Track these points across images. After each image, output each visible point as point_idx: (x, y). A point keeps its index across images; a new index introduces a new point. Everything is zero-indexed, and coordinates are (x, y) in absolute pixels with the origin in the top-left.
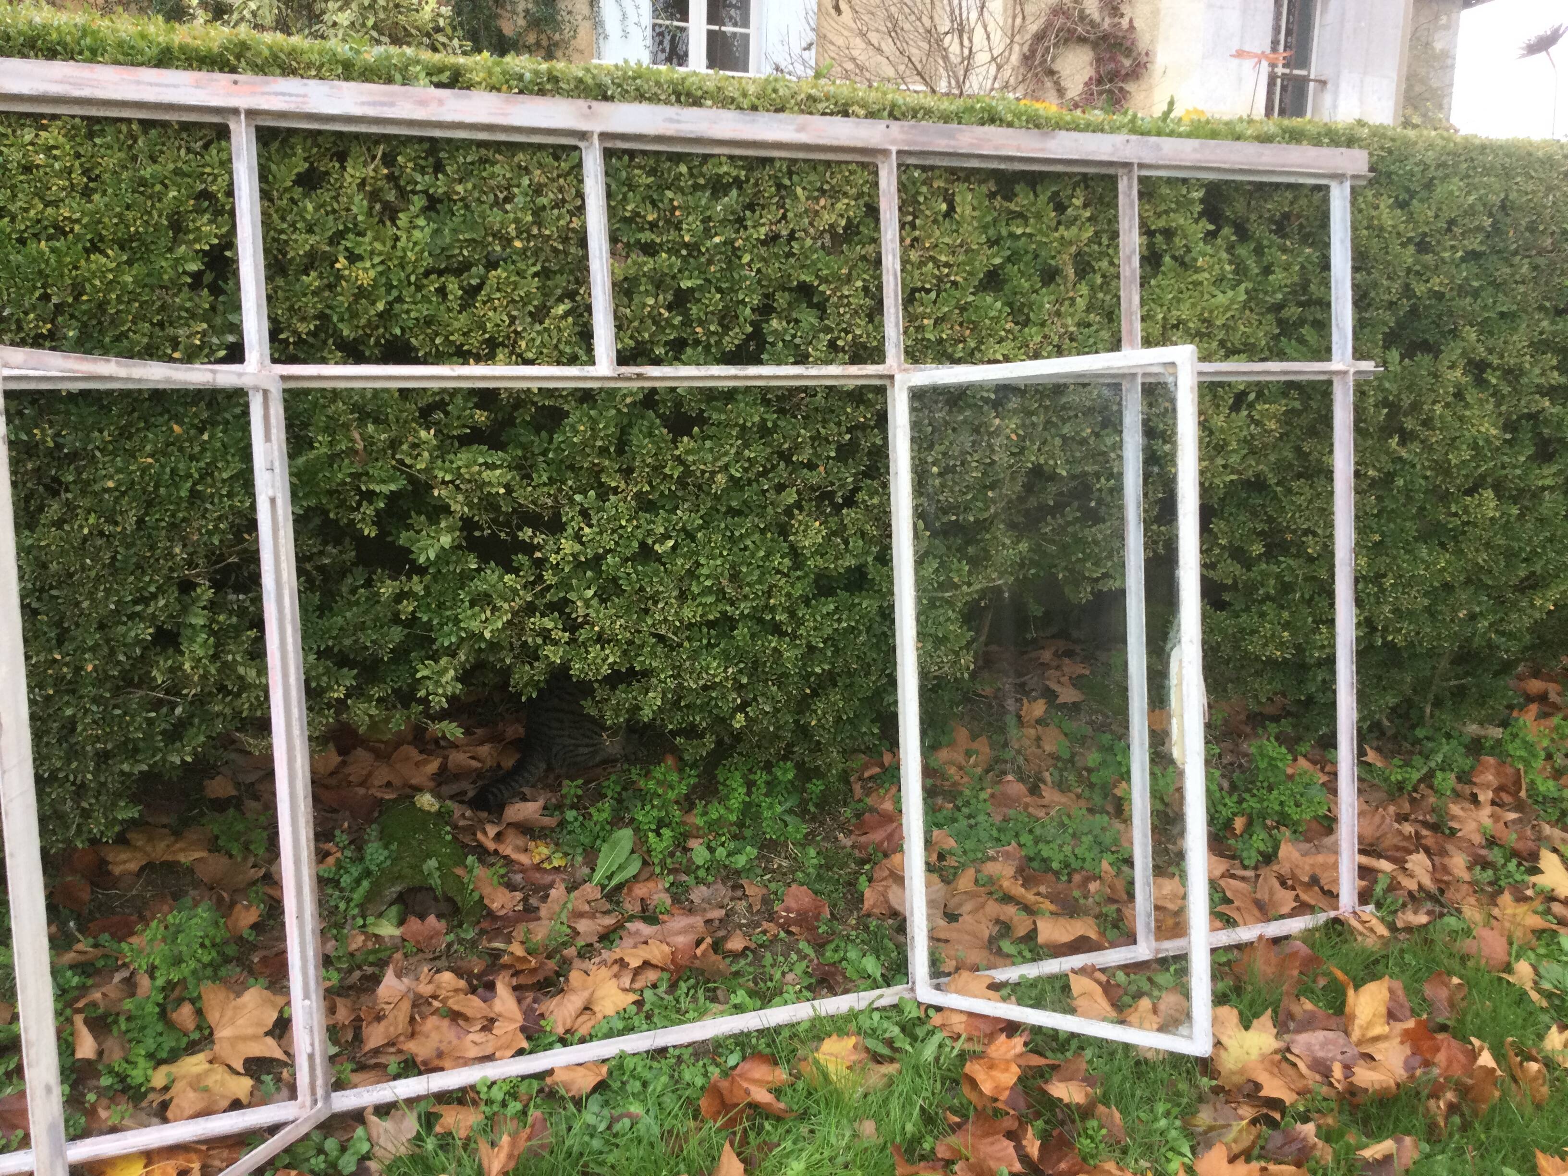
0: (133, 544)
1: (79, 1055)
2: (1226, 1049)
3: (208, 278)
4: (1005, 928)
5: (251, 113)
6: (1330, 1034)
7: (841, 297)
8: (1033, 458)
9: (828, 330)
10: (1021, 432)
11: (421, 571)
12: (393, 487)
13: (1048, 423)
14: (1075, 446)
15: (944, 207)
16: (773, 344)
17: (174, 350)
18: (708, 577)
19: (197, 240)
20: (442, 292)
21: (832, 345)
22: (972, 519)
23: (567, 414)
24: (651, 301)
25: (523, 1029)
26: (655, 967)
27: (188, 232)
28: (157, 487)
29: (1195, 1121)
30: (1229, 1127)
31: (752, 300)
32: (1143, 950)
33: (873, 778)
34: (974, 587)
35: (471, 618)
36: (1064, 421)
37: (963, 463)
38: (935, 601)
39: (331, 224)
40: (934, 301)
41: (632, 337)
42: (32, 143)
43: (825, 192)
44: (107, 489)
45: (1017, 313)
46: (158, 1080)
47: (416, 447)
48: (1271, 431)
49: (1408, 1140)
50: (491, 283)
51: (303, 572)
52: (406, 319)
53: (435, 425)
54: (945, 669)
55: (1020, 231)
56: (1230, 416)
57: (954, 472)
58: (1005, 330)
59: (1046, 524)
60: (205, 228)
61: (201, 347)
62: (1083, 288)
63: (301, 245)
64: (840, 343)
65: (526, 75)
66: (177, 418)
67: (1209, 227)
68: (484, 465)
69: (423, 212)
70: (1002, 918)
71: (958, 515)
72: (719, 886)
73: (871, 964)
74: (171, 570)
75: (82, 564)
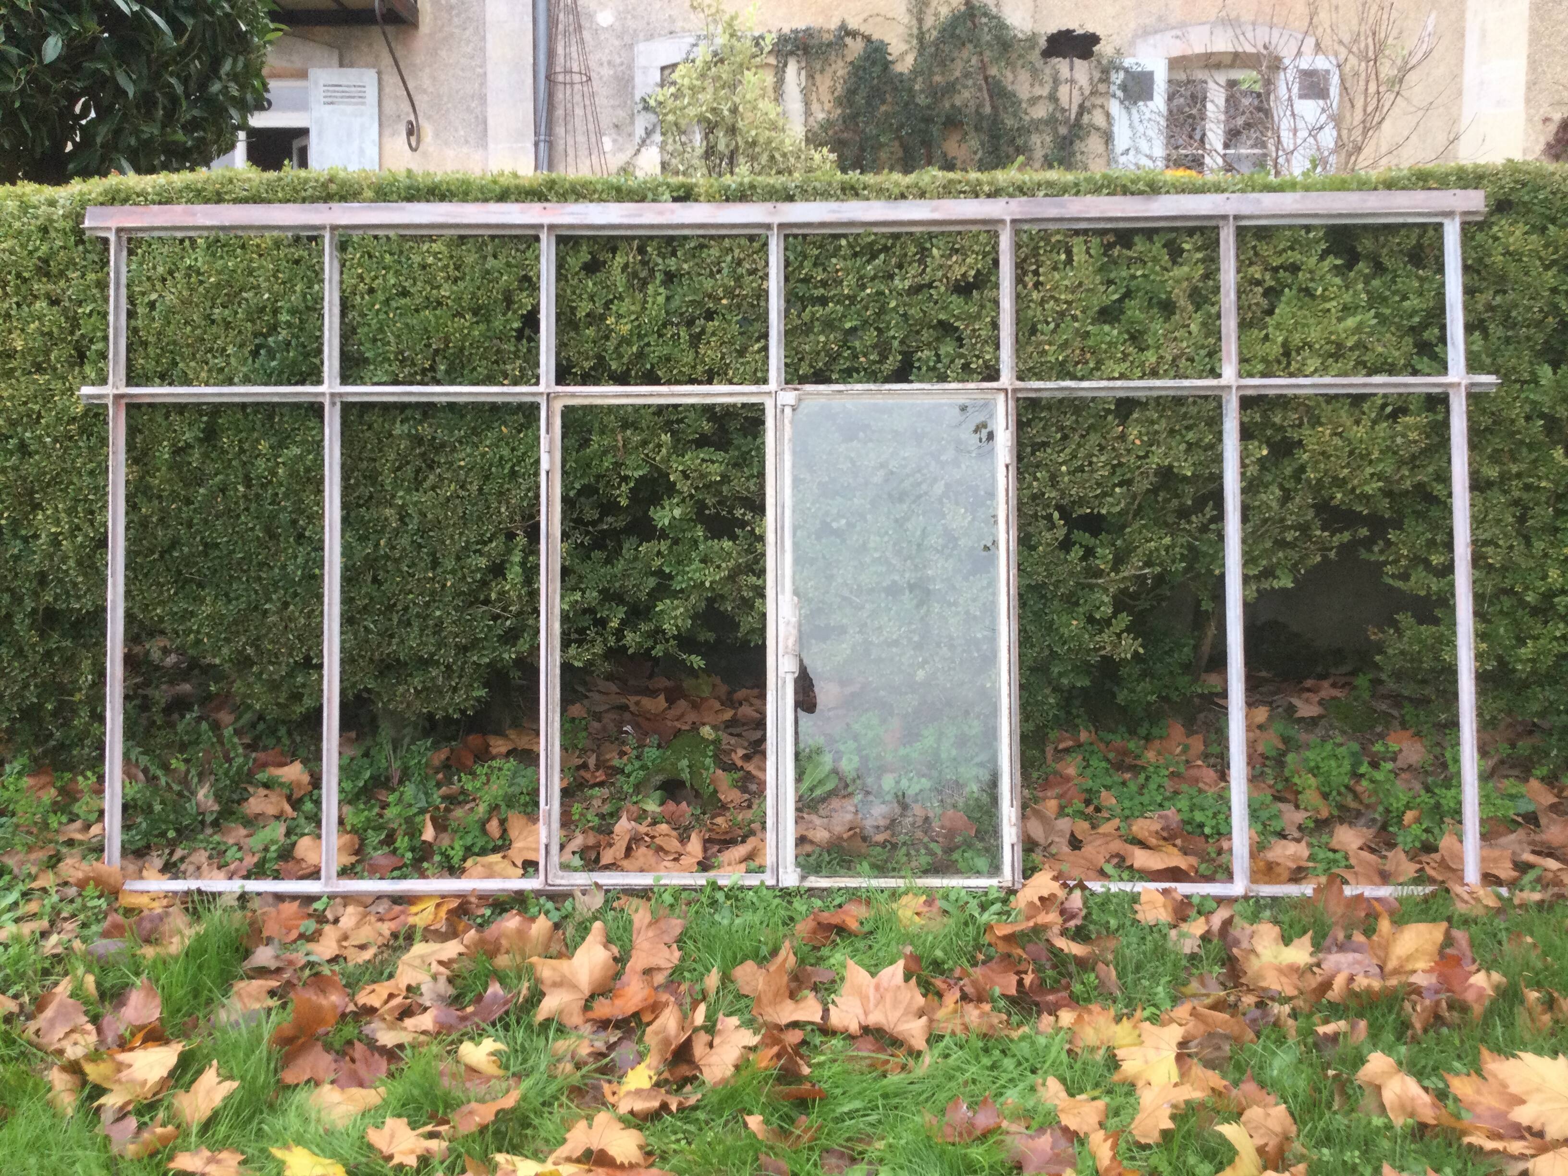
0: (475, 504)
1: (424, 838)
2: (1257, 955)
3: (527, 332)
5: (551, 227)
6: (1358, 956)
7: (974, 330)
8: (1158, 460)
9: (961, 356)
10: (1145, 438)
11: (663, 535)
12: (641, 473)
13: (1172, 432)
14: (1200, 451)
15: (1063, 257)
16: (919, 368)
17: (506, 378)
18: (876, 549)
19: (520, 308)
20: (676, 337)
21: (966, 367)
24: (822, 338)
25: (699, 863)
27: (514, 303)
28: (491, 465)
29: (1183, 989)
30: (1207, 995)
31: (900, 335)
32: (1238, 887)
33: (1067, 750)
34: (1121, 575)
35: (695, 571)
36: (1188, 428)
37: (1090, 463)
38: (1091, 587)
39: (604, 295)
40: (1054, 331)
41: (811, 366)
42: (428, 251)
43: (957, 251)
44: (461, 467)
45: (1136, 338)
46: (469, 863)
47: (659, 446)
48: (1415, 442)
49: (1363, 1024)
50: (709, 330)
51: (588, 533)
52: (653, 357)
53: (674, 433)
54: (1108, 649)
55: (1139, 273)
56: (1372, 428)
57: (1083, 471)
58: (1123, 352)
59: (1189, 522)
60: (524, 299)
61: (522, 377)
62: (1199, 317)
63: (584, 308)
64: (973, 366)
65: (734, 186)
66: (505, 423)
67: (1339, 262)
68: (703, 460)
69: (663, 284)
70: (1122, 853)
71: (1092, 509)
72: (895, 805)
73: (982, 864)
74: (500, 523)
75: (446, 515)
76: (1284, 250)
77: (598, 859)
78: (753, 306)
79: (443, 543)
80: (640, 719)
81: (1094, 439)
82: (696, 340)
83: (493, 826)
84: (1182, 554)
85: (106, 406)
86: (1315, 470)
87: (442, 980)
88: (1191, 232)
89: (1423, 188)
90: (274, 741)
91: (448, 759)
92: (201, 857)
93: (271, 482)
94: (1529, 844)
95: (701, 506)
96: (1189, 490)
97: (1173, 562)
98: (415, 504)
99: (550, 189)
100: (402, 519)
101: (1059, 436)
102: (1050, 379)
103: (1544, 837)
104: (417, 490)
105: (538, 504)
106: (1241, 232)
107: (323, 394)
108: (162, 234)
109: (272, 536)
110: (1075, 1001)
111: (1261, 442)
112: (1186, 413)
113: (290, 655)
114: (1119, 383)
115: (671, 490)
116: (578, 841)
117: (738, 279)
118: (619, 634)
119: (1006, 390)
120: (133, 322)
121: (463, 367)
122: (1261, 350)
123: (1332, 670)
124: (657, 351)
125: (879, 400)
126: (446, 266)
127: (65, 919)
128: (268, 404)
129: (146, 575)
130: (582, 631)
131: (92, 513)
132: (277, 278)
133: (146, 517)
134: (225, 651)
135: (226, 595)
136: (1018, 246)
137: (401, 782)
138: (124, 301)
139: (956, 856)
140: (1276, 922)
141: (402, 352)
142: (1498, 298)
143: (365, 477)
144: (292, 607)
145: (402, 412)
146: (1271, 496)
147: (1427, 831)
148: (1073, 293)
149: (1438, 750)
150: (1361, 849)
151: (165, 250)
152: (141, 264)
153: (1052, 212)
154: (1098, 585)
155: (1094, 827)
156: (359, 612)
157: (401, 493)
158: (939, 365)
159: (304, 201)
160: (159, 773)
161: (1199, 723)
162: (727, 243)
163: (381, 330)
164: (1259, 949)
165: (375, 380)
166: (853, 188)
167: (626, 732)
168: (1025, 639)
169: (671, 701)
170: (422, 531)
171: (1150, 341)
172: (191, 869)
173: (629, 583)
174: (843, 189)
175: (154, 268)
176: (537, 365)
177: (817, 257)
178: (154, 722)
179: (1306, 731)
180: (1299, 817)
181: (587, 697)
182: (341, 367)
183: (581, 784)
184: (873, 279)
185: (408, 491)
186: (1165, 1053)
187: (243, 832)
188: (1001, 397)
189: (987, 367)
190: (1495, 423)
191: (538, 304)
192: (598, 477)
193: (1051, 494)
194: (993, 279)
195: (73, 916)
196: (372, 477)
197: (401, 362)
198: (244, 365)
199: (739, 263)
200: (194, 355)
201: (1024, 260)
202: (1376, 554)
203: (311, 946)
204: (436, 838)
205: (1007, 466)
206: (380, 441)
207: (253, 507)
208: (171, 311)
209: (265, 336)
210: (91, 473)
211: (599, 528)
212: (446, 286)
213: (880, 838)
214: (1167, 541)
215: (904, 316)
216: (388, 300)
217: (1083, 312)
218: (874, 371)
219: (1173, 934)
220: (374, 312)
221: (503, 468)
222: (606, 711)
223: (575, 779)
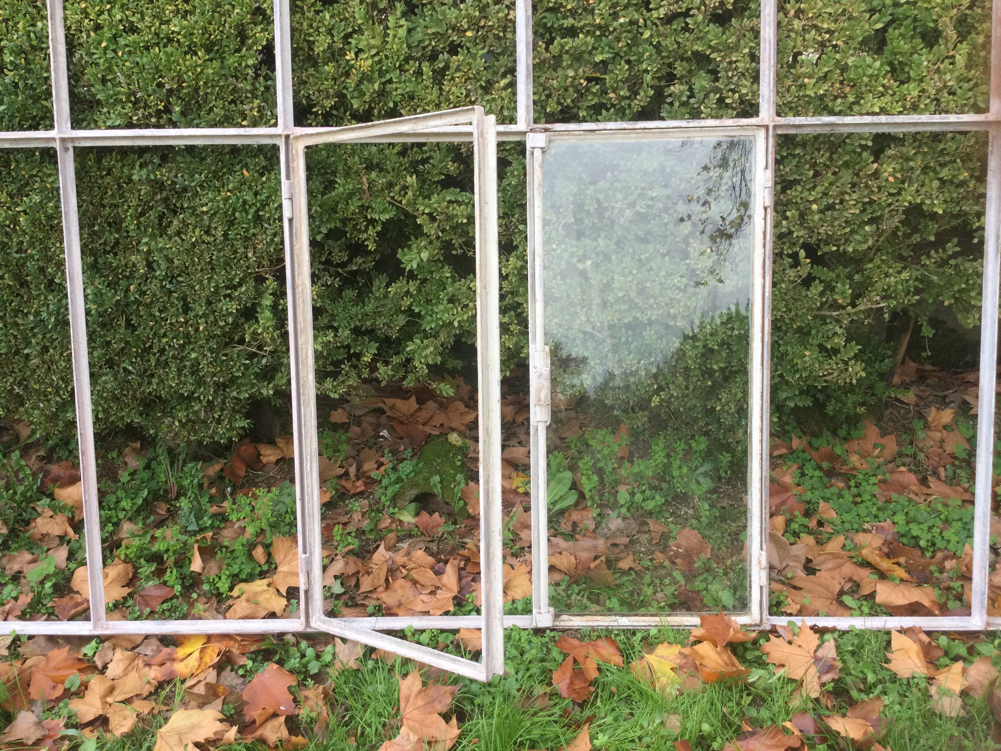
0: (222, 249)
1: (192, 568)
3: (264, 69)
4: (856, 586)
7: (731, 62)
8: (909, 198)
9: (717, 90)
10: (899, 175)
11: (412, 276)
12: (387, 217)
13: (925, 169)
14: (952, 188)
16: (671, 104)
17: (244, 119)
18: (620, 289)
19: (255, 43)
20: (419, 73)
21: (721, 102)
22: (850, 249)
24: (571, 73)
25: (455, 598)
26: (560, 571)
27: (248, 38)
28: (234, 210)
31: (652, 69)
32: (976, 621)
33: (780, 456)
34: (858, 308)
35: (443, 312)
36: (942, 165)
37: (842, 201)
38: (823, 320)
39: (343, 28)
41: (559, 103)
44: (203, 212)
46: (236, 593)
47: (405, 188)
50: (453, 66)
51: (338, 274)
52: (396, 95)
53: (417, 172)
54: (835, 375)
57: (833, 209)
58: (883, 86)
59: (929, 257)
60: (259, 34)
61: (261, 118)
62: (964, 48)
63: (322, 44)
64: (728, 101)
66: (246, 166)
68: (450, 202)
69: (404, 14)
70: (855, 578)
71: (838, 246)
72: (631, 521)
73: (726, 597)
74: (248, 268)
75: (193, 261)
77: (357, 585)
78: (498, 38)
79: (193, 287)
80: (394, 423)
81: (847, 176)
82: (439, 76)
83: (259, 553)
90: (67, 453)
91: (222, 470)
93: (14, 229)
95: (447, 246)
96: (934, 227)
97: (908, 295)
98: (161, 250)
100: (150, 265)
101: (811, 173)
102: (806, 115)
104: (162, 236)
105: (283, 249)
107: (54, 139)
109: (24, 284)
112: (943, 150)
113: (57, 393)
114: (883, 119)
115: (418, 231)
118: (372, 367)
119: (767, 127)
121: (200, 108)
124: (398, 90)
125: (632, 139)
130: (337, 364)
137: (177, 498)
139: (698, 584)
141: (134, 94)
143: (110, 224)
145: (140, 157)
148: (836, 21)
154: (831, 317)
155: (819, 542)
157: (145, 240)
158: (692, 101)
163: (110, 69)
165: (109, 123)
167: (383, 437)
169: (421, 401)
170: (172, 278)
171: (912, 74)
173: (381, 322)
176: (274, 105)
181: (348, 401)
182: (72, 109)
183: (344, 494)
185: (153, 237)
187: (28, 557)
188: (762, 133)
191: (273, 38)
192: (344, 221)
193: (799, 233)
197: (134, 103)
203: (75, 704)
204: (204, 568)
205: (765, 209)
206: (120, 187)
211: (348, 269)
212: (175, 21)
213: (624, 565)
214: (905, 275)
215: (658, 47)
216: (115, 37)
217: (846, 43)
218: (623, 109)
219: (933, 690)
220: (101, 50)
221: (247, 213)
222: (365, 415)
223: (337, 490)
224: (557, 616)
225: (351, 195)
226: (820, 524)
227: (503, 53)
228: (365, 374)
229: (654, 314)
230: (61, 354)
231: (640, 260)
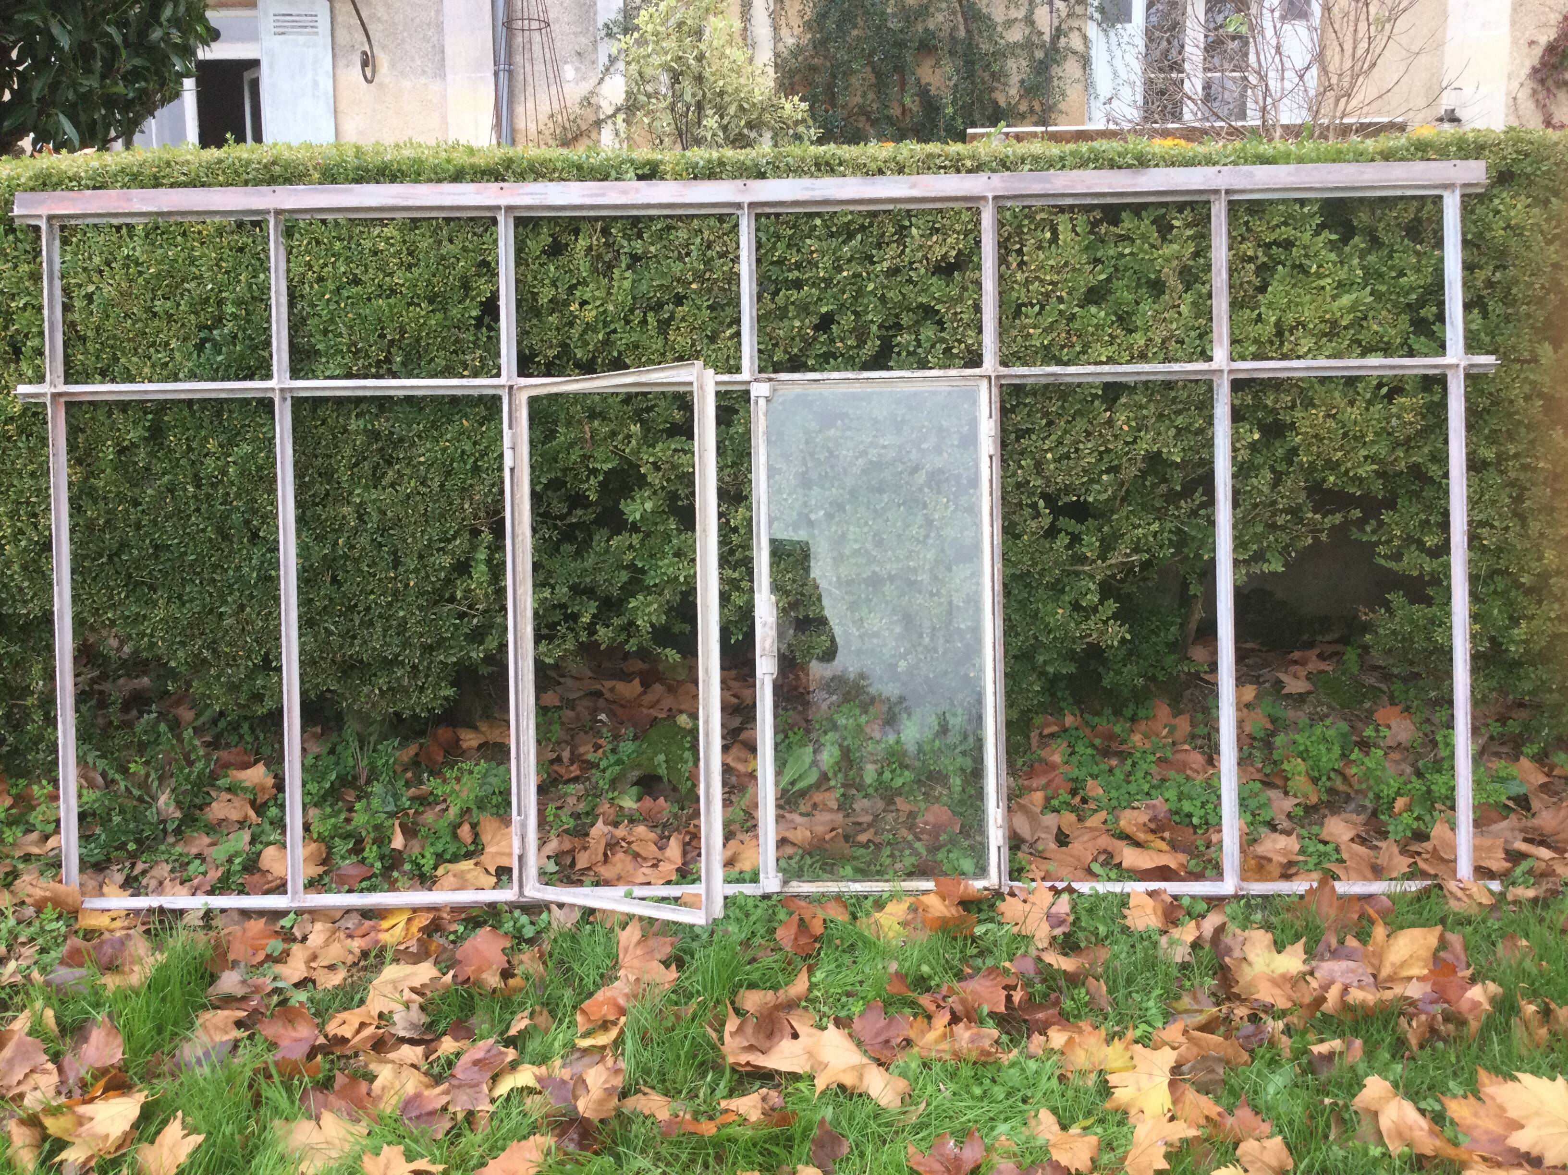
0: (438, 500)
1: (393, 845)
2: (1250, 964)
3: (487, 320)
5: (509, 208)
6: (1351, 964)
7: (956, 313)
8: (1146, 446)
9: (943, 340)
10: (1134, 424)
11: (634, 528)
12: (610, 466)
13: (1161, 416)
14: (1189, 436)
15: (1048, 235)
16: (899, 354)
17: (466, 370)
18: (856, 541)
19: (478, 295)
20: (644, 322)
21: (947, 352)
23: (737, 412)
24: (797, 323)
25: (678, 870)
27: (472, 289)
28: (452, 461)
29: (1175, 1005)
30: (1201, 1011)
31: (878, 319)
32: (1228, 886)
33: (1052, 735)
34: (1109, 562)
35: (669, 566)
36: (1178, 413)
37: (1077, 450)
38: (1077, 574)
39: (568, 280)
40: (1039, 313)
41: (786, 352)
42: (379, 236)
43: (937, 230)
44: (420, 463)
45: (1125, 321)
46: (440, 871)
47: (629, 437)
48: (1411, 423)
49: (1358, 1043)
50: (679, 316)
51: (556, 527)
52: (620, 345)
53: (642, 422)
54: (1094, 636)
55: (1127, 251)
56: (1367, 409)
57: (1069, 458)
58: (1110, 335)
59: (1178, 508)
60: (483, 286)
61: (482, 368)
62: (1189, 297)
63: (546, 295)
64: (955, 351)
65: (702, 163)
66: (466, 416)
67: (1334, 237)
68: (675, 450)
69: (629, 267)
70: (1110, 849)
71: (1079, 497)
72: (878, 799)
73: (967, 865)
74: (463, 520)
75: (407, 513)
76: (1278, 226)
77: (573, 864)
78: (725, 290)
79: (405, 541)
80: (614, 707)
81: (1081, 424)
82: (664, 326)
83: (465, 831)
84: (1169, 539)
85: (44, 405)
86: (1308, 452)
87: (415, 1007)
88: (1181, 207)
89: (1422, 159)
90: (237, 738)
91: (417, 755)
92: (163, 870)
93: (222, 481)
94: (1522, 831)
95: (673, 497)
96: (1178, 475)
97: (1161, 547)
98: (374, 502)
99: (507, 168)
100: (360, 518)
101: (1044, 422)
102: (1034, 364)
103: (1536, 822)
104: (375, 487)
105: (503, 500)
106: (1233, 207)
107: (273, 389)
108: (96, 221)
109: (226, 537)
110: (1065, 1019)
111: (1251, 424)
112: (1176, 397)
113: (249, 657)
114: (1106, 368)
115: (642, 481)
116: (553, 846)
117: (708, 262)
118: (591, 629)
119: (990, 378)
120: (70, 317)
121: (420, 359)
122: (1253, 331)
123: (1319, 638)
124: (623, 340)
125: (857, 388)
126: (399, 252)
127: (23, 944)
128: (216, 400)
129: (94, 579)
130: (553, 626)
131: (35, 515)
132: (220, 267)
133: (91, 519)
134: (180, 654)
135: (180, 597)
136: (1001, 224)
137: (368, 782)
138: (58, 292)
139: (941, 855)
140: (1268, 927)
141: (355, 344)
142: (1498, 274)
143: (320, 475)
144: (248, 609)
145: (357, 407)
146: (1263, 480)
147: (1418, 818)
148: (1058, 273)
149: (1427, 728)
150: (1352, 840)
151: (101, 239)
152: (76, 254)
153: (1037, 188)
154: (1085, 572)
155: (1080, 819)
156: (319, 614)
158: (920, 350)
159: (246, 183)
160: (117, 777)
161: (1185, 700)
162: (696, 223)
163: (332, 320)
164: (1251, 957)
165: (327, 373)
166: (827, 164)
167: (601, 721)
168: (1010, 629)
169: (646, 685)
170: (383, 530)
171: (1139, 323)
172: (153, 884)
173: (601, 578)
174: (817, 165)
175: (90, 258)
176: (498, 355)
177: (791, 238)
178: (111, 722)
179: (1294, 707)
180: (1288, 804)
181: (559, 683)
182: (291, 360)
183: (555, 780)
184: (849, 261)
185: (366, 488)
186: (1158, 1080)
187: (206, 840)
188: (985, 383)
189: (970, 352)
190: (1493, 404)
191: (498, 290)
192: (565, 470)
193: (1036, 482)
194: (975, 259)
195: (32, 940)
196: (328, 474)
197: (354, 354)
198: (188, 360)
199: (709, 247)
200: (135, 349)
201: (1008, 239)
202: (1368, 534)
203: (279, 969)
204: (405, 846)
205: (991, 457)
206: (335, 437)
207: (204, 507)
208: (110, 304)
209: (210, 329)
210: (32, 474)
211: (567, 521)
212: (399, 273)
213: (863, 838)
214: (1155, 527)
215: (883, 299)
216: (338, 289)
217: (1069, 293)
218: (852, 358)
219: (1164, 941)
220: (324, 302)
221: (465, 463)
222: (580, 698)
223: (549, 774)
224: (785, 883)
225: (572, 445)
226: (1084, 801)
227: (728, 304)
228: (584, 637)
229: (892, 568)
230: (259, 614)
231: (876, 511)
